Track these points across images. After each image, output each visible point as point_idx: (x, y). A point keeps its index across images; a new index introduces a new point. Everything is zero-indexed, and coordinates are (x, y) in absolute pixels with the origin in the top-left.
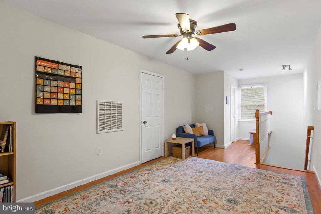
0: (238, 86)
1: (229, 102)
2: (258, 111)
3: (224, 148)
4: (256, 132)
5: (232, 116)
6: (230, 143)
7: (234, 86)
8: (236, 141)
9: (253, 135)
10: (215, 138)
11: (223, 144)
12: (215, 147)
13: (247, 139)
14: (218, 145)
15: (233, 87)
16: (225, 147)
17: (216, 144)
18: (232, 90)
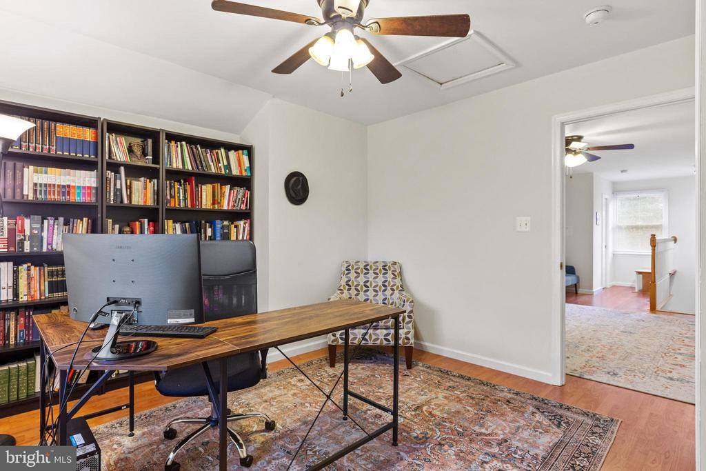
0: (613, 193)
1: (600, 222)
2: (653, 236)
3: (591, 295)
4: (650, 271)
5: (604, 244)
6: (600, 288)
7: (607, 195)
8: (608, 287)
9: (641, 275)
10: (578, 278)
11: (591, 287)
12: (576, 293)
13: (629, 284)
14: (580, 291)
15: (605, 196)
16: (595, 294)
17: (579, 288)
18: (604, 200)
